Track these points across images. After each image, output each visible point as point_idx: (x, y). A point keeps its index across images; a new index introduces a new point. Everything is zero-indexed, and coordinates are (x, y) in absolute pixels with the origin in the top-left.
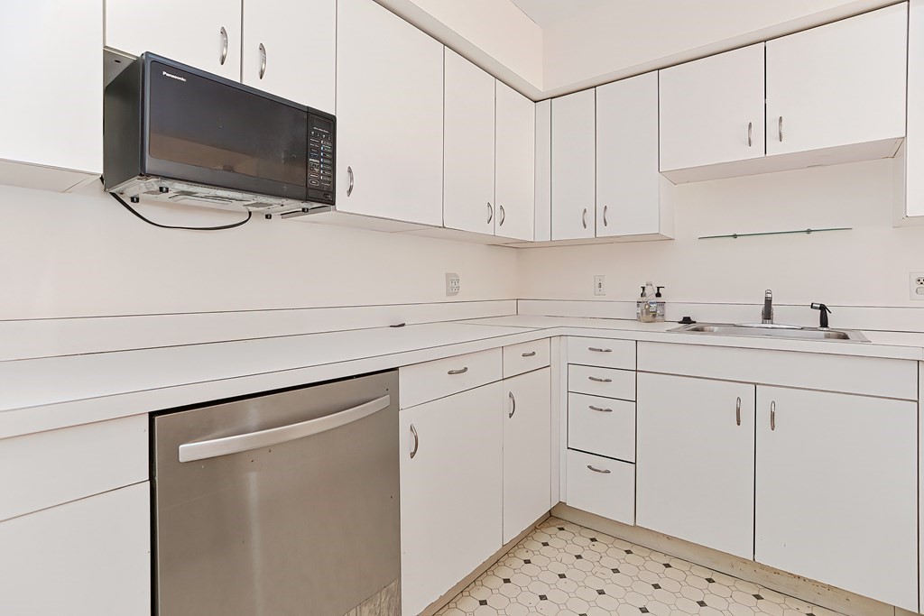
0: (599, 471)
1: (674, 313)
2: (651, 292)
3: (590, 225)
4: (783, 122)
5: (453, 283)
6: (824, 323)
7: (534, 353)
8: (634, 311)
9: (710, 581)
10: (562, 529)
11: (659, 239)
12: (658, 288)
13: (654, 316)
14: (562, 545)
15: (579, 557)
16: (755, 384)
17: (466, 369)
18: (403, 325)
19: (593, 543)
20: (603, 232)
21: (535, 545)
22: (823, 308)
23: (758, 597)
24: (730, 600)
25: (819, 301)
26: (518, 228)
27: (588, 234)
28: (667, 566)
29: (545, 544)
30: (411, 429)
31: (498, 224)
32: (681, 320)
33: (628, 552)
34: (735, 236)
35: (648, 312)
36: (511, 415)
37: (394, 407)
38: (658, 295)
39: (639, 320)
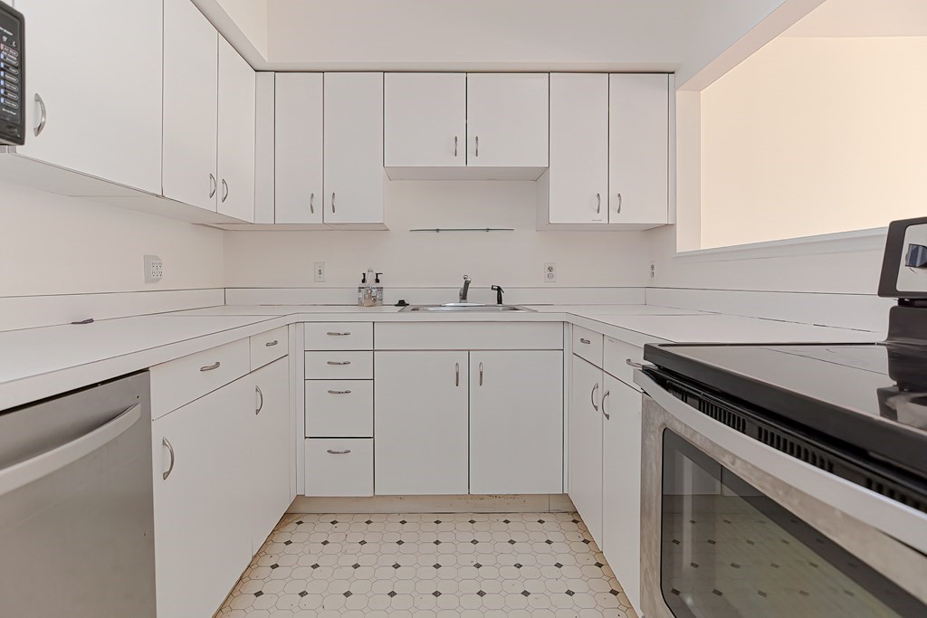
0: (338, 453)
1: (391, 297)
2: (370, 278)
3: (318, 209)
4: (479, 142)
5: (153, 267)
6: (500, 301)
7: (276, 342)
8: (356, 296)
9: (437, 522)
10: (300, 523)
11: (382, 229)
12: (377, 274)
13: (375, 300)
14: (306, 537)
15: (325, 543)
16: (469, 351)
17: (218, 364)
18: (91, 321)
19: (336, 525)
20: (331, 218)
21: (279, 547)
22: (499, 289)
23: (472, 522)
24: (455, 531)
25: (497, 284)
26: (240, 207)
27: (315, 219)
28: (403, 522)
29: (288, 543)
30: (164, 443)
31: (220, 199)
32: (397, 303)
33: (368, 522)
34: (438, 230)
35: (370, 297)
36: (258, 411)
37: (146, 420)
38: (377, 281)
39: (360, 304)
